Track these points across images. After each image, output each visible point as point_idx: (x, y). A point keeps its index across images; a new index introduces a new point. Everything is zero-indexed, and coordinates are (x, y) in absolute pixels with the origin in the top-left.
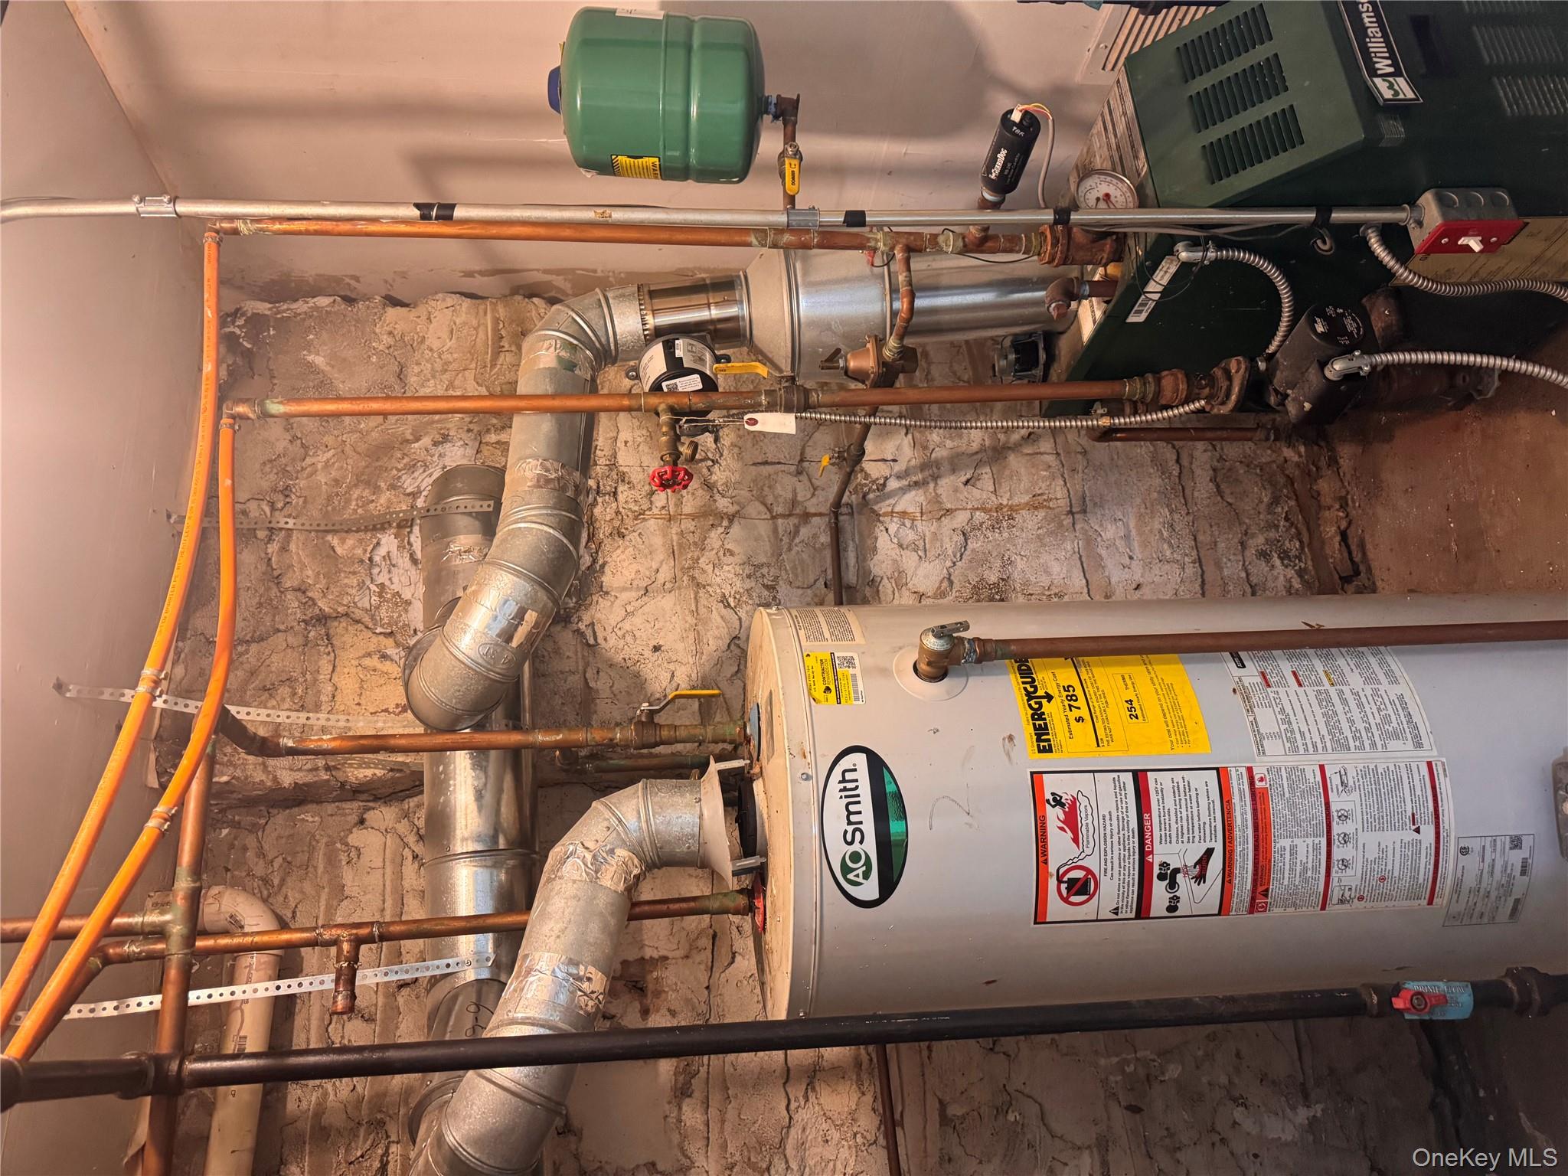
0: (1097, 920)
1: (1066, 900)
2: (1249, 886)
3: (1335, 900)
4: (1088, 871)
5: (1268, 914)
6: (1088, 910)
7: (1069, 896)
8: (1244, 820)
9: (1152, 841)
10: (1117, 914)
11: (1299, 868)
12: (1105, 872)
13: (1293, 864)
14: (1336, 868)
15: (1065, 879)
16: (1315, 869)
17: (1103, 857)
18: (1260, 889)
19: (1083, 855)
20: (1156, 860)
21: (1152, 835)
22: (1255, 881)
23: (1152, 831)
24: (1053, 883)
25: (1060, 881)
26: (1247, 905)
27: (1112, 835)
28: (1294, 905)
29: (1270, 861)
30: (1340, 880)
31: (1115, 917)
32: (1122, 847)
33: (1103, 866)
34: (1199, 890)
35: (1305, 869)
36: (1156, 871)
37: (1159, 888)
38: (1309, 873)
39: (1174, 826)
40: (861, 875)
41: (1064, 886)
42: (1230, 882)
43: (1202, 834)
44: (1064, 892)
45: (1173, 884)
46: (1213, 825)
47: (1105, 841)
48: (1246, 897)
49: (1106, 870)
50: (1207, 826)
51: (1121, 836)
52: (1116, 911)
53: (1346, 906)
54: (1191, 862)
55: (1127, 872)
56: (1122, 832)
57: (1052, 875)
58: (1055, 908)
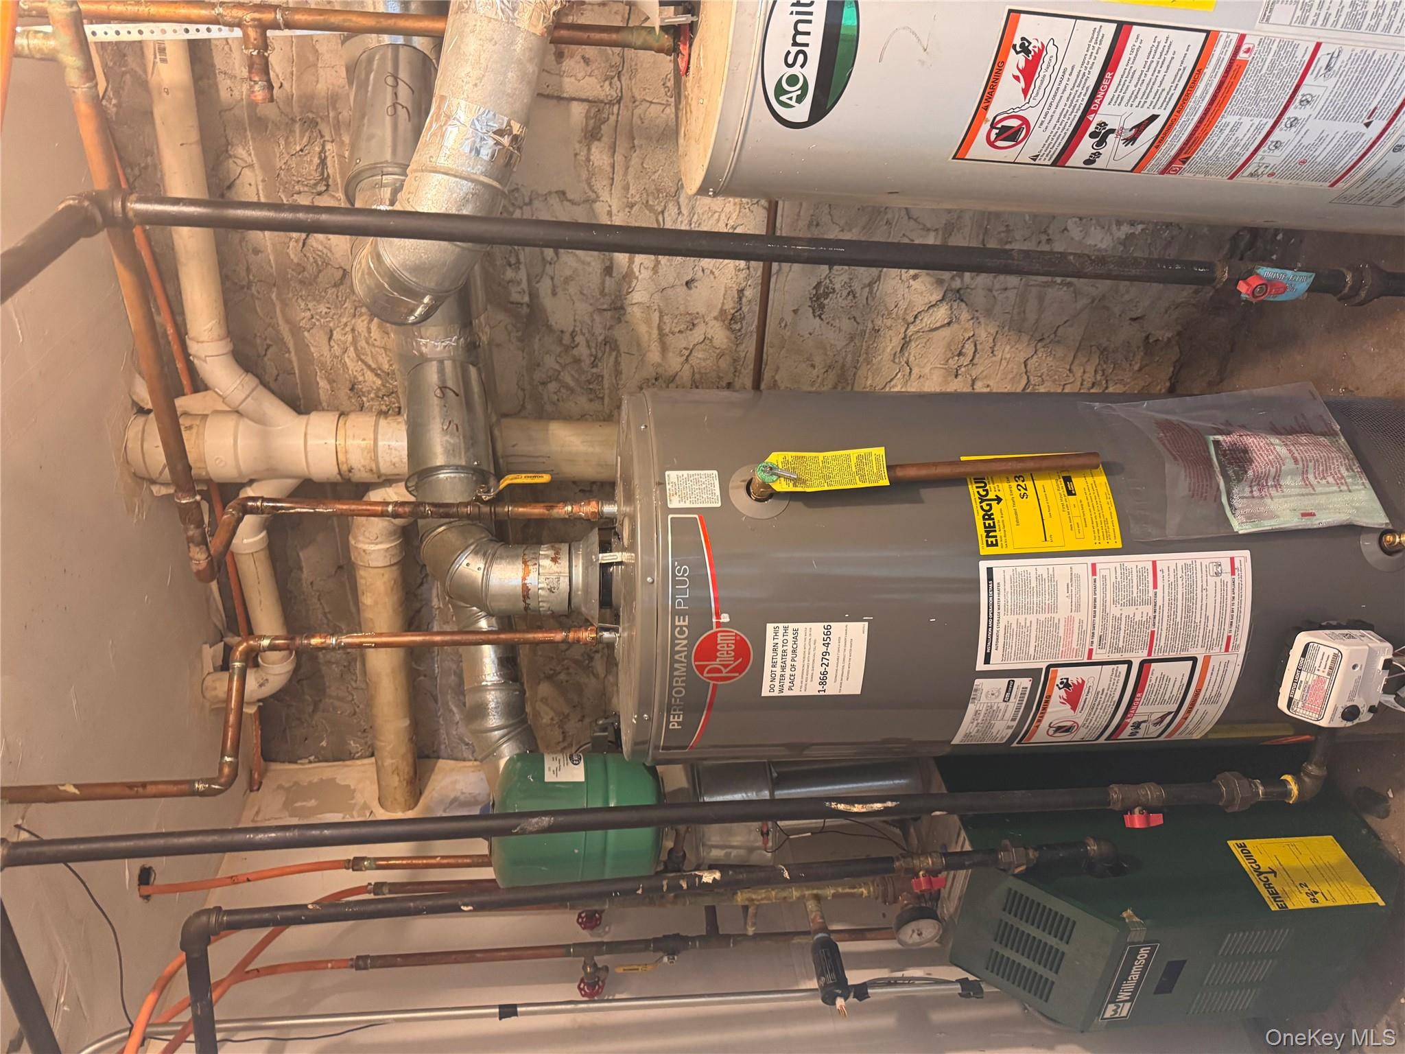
0: (1014, 163)
1: (991, 144)
2: (1173, 153)
3: (1247, 173)
4: (1025, 121)
5: (1177, 176)
6: (1010, 154)
7: (996, 139)
8: (1205, 91)
9: (1101, 102)
10: (1035, 160)
11: (1231, 143)
12: (1041, 124)
13: (1228, 139)
14: (1266, 148)
15: (999, 126)
16: (1246, 146)
17: (1045, 110)
18: (1183, 156)
19: (1027, 105)
20: (1096, 120)
21: (1104, 96)
22: (1181, 149)
23: (1106, 92)
24: (985, 127)
25: (993, 126)
26: (1162, 167)
27: (1064, 90)
28: (1207, 173)
29: (1206, 134)
30: (1262, 158)
31: (1032, 162)
32: (1069, 103)
33: (1041, 118)
34: (1124, 149)
35: (1235, 146)
36: (1092, 128)
37: (1086, 145)
38: (1238, 149)
39: (1132, 88)
40: (794, 99)
41: (995, 131)
42: (1157, 147)
43: (1155, 101)
44: (993, 137)
45: (1102, 142)
46: (1172, 91)
47: (1054, 96)
48: (1165, 162)
49: (1043, 122)
50: (1164, 94)
51: (1073, 92)
52: (1035, 158)
53: (1254, 179)
54: (1129, 125)
55: (1062, 127)
56: (1076, 88)
57: (987, 121)
58: (979, 148)
